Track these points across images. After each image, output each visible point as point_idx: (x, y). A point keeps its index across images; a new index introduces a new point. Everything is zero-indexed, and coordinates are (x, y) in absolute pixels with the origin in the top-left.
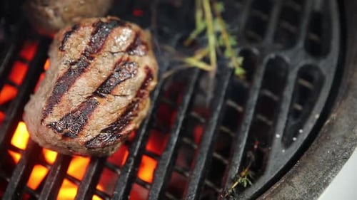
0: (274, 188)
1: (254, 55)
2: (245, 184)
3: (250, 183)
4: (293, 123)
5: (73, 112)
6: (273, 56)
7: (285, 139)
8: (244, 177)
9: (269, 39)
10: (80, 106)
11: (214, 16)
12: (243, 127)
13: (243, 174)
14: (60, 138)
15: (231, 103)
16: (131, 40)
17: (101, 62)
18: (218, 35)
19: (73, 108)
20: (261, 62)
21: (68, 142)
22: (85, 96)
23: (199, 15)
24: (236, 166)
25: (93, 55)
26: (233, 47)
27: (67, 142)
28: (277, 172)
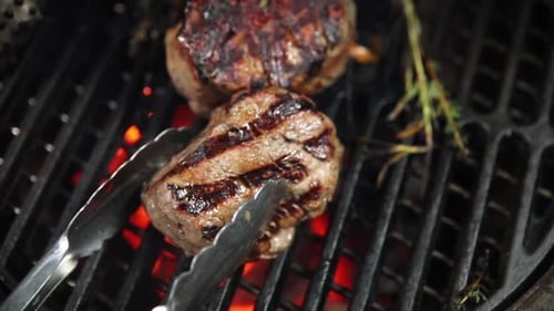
0: (526, 296)
1: (483, 130)
2: (478, 299)
3: (484, 298)
4: (536, 221)
5: (205, 185)
6: (508, 132)
7: (527, 243)
8: (475, 290)
9: (502, 109)
10: (217, 183)
11: (429, 78)
12: (472, 226)
13: (475, 285)
14: (175, 206)
15: (455, 188)
16: (316, 134)
17: (267, 143)
18: (435, 103)
19: (208, 181)
20: (493, 140)
21: (183, 217)
22: (228, 175)
23: (409, 76)
24: (464, 275)
25: (261, 131)
26: (456, 120)
27: (180, 216)
28: (519, 284)
